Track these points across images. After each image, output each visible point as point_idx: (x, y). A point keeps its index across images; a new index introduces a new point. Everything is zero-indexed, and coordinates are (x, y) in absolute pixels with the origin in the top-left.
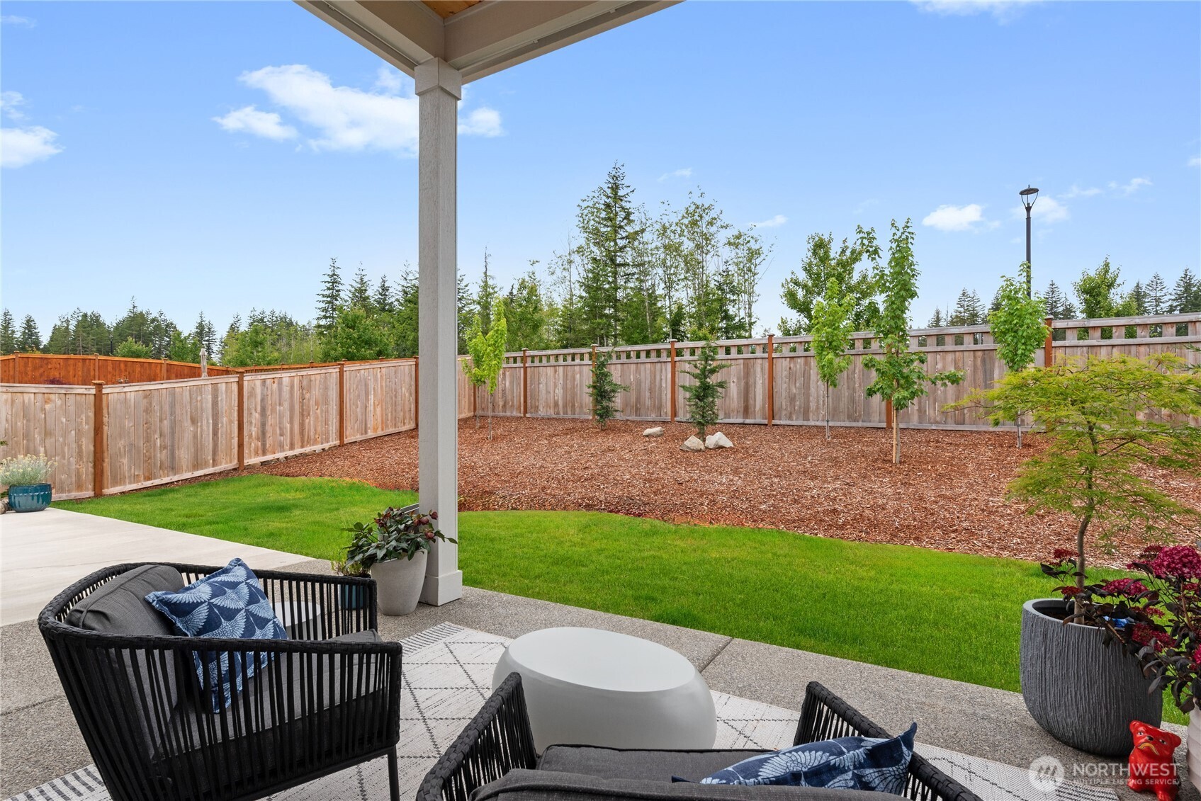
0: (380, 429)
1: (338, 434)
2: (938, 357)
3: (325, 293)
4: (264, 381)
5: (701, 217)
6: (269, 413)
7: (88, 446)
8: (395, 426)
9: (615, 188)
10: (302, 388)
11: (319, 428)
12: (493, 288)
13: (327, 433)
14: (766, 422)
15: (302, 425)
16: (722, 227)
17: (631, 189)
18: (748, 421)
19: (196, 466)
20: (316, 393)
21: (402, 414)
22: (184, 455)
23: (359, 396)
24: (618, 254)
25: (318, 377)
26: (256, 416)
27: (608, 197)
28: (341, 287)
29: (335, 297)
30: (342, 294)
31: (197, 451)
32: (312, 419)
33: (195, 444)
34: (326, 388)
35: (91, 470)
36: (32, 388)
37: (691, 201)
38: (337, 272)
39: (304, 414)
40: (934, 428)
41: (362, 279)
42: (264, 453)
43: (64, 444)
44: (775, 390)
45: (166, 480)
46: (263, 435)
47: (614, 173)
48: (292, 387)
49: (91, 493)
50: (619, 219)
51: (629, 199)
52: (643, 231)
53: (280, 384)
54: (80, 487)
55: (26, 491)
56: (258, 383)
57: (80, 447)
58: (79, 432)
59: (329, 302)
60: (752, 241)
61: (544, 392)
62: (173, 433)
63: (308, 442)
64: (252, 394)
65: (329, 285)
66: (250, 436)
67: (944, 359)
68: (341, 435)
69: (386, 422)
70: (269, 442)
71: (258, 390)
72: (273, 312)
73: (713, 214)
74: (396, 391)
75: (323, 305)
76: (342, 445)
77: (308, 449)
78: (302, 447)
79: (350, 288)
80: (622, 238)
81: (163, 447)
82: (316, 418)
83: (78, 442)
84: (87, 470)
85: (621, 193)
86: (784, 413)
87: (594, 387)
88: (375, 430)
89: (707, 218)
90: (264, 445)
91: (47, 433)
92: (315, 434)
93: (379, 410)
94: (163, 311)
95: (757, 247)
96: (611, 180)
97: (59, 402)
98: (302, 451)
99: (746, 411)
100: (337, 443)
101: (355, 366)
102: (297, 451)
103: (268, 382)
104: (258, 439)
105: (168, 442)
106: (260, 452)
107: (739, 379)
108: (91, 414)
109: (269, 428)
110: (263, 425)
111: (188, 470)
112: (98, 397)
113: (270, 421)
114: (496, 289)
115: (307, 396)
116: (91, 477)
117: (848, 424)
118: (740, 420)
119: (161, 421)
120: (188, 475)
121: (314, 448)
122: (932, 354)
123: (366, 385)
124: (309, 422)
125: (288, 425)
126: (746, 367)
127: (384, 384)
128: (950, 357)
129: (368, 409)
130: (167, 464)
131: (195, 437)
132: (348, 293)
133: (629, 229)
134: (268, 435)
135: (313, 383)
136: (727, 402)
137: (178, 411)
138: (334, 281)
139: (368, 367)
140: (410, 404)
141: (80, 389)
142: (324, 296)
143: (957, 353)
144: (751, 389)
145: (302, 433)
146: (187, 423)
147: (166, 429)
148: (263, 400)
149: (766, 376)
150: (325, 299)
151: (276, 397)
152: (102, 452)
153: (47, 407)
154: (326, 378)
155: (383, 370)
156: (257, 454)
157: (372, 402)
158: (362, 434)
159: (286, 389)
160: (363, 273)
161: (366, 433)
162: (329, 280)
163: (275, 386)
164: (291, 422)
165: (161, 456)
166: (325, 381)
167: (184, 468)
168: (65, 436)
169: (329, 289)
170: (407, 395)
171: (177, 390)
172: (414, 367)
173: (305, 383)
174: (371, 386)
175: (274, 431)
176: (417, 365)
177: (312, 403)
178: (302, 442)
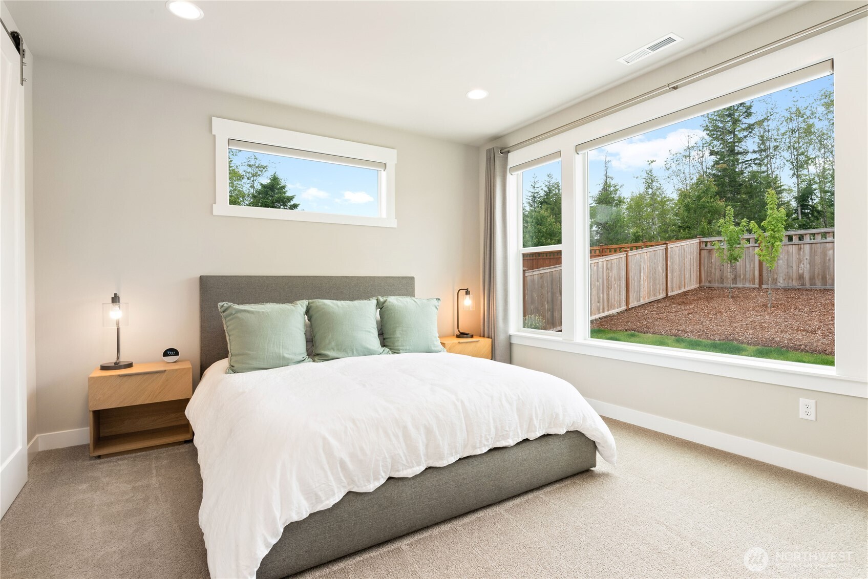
0: (647, 298)
1: (625, 301)
8: (655, 295)
10: (608, 269)
11: (616, 297)
12: (615, 187)
13: (620, 302)
15: (608, 295)
20: (615, 272)
21: (658, 286)
22: (557, 316)
23: (636, 274)
25: (615, 260)
32: (613, 291)
34: (619, 269)
39: (609, 287)
42: (591, 315)
48: (603, 268)
53: (598, 267)
61: (785, 266)
62: (552, 301)
63: (611, 307)
68: (627, 303)
69: (650, 293)
70: (593, 307)
74: (655, 268)
76: (627, 309)
77: (611, 312)
78: (608, 310)
82: (615, 290)
88: (644, 299)
92: (614, 301)
93: (646, 283)
98: (608, 313)
100: (625, 308)
101: (634, 252)
102: (606, 313)
103: (592, 265)
109: (593, 297)
111: (559, 325)
114: (617, 187)
115: (610, 274)
119: (547, 293)
121: (613, 311)
123: (640, 266)
124: (611, 293)
125: (602, 295)
127: (649, 264)
129: (641, 283)
134: (592, 302)
135: (613, 265)
139: (640, 252)
140: (663, 279)
145: (608, 300)
147: (550, 299)
151: (596, 275)
154: (619, 261)
155: (648, 253)
157: (642, 278)
158: (637, 302)
159: (601, 270)
161: (640, 300)
163: (595, 268)
164: (603, 294)
166: (619, 264)
167: (557, 324)
170: (661, 271)
171: (554, 273)
172: (665, 251)
173: (609, 265)
174: (642, 265)
175: (595, 301)
176: (666, 249)
177: (613, 279)
178: (608, 308)
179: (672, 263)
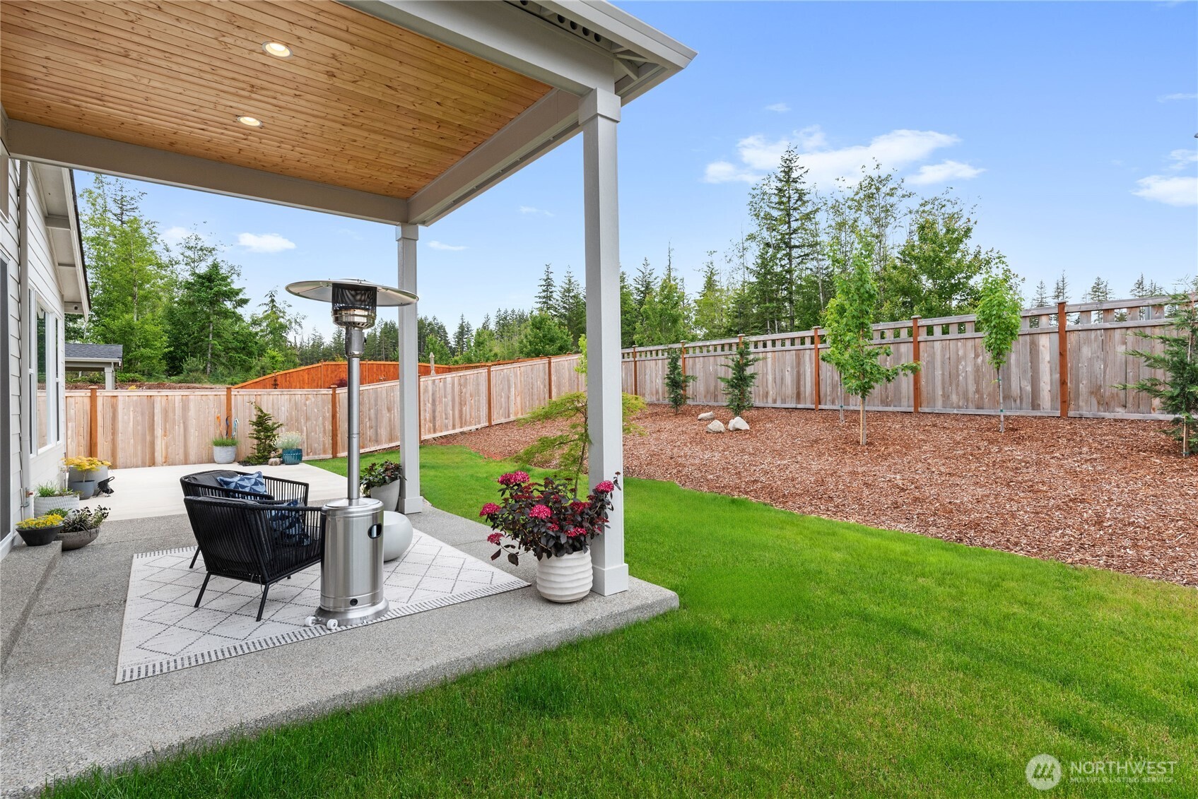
0: (520, 414)
1: (487, 418)
2: (960, 344)
3: (541, 295)
4: (434, 381)
5: (878, 189)
6: (437, 403)
7: (329, 427)
9: (788, 171)
10: (460, 384)
11: (473, 414)
13: (479, 417)
14: (813, 407)
15: (461, 411)
16: (904, 196)
17: (805, 170)
18: (799, 406)
19: (391, 440)
20: (470, 388)
21: (538, 402)
22: (384, 433)
23: (503, 389)
24: (792, 236)
25: (472, 376)
26: (429, 405)
27: (781, 181)
28: (553, 289)
29: (549, 298)
30: (554, 295)
31: (391, 430)
32: (468, 407)
33: (390, 425)
34: (478, 384)
35: (331, 441)
36: (299, 391)
37: (864, 174)
38: (551, 276)
39: (462, 403)
40: (955, 412)
41: (570, 281)
42: (435, 431)
43: (316, 425)
44: (821, 378)
45: (373, 449)
46: (434, 418)
47: (787, 157)
48: (453, 384)
49: (331, 456)
50: (793, 201)
51: (802, 180)
52: (817, 211)
53: (445, 382)
54: (325, 452)
55: (289, 453)
56: (430, 382)
57: (324, 427)
58: (324, 418)
59: (544, 303)
60: (949, 205)
61: (649, 382)
62: (377, 418)
63: (465, 424)
64: (426, 390)
65: (544, 288)
66: (425, 420)
67: (965, 345)
68: (490, 420)
69: (525, 409)
70: (438, 424)
71: (430, 388)
72: (513, 311)
73: (891, 185)
74: (532, 384)
75: (539, 305)
76: (490, 426)
77: (465, 429)
78: (461, 427)
79: (560, 289)
80: (797, 220)
81: (371, 427)
82: (471, 406)
83: (323, 423)
84: (328, 441)
85: (794, 175)
86: (829, 398)
87: (669, 378)
88: (516, 414)
89: (884, 190)
90: (434, 426)
91: (307, 419)
92: (471, 417)
93: (519, 399)
94: (436, 316)
95: (956, 209)
96: (783, 164)
97: (313, 400)
98: (461, 430)
99: (798, 397)
100: (487, 424)
101: (500, 367)
102: (458, 430)
103: (437, 381)
104: (430, 422)
105: (374, 424)
106: (432, 431)
107: (792, 368)
108: (330, 407)
109: (437, 414)
110: (434, 411)
111: (386, 443)
112: (334, 395)
113: (438, 409)
115: (464, 390)
116: (331, 446)
117: (881, 409)
118: (793, 406)
119: (369, 410)
120: (386, 446)
121: (469, 428)
122: (954, 341)
123: (509, 381)
124: (466, 409)
125: (451, 412)
126: (798, 357)
127: (522, 379)
128: (970, 343)
129: (511, 399)
130: (373, 438)
131: (390, 421)
132: (559, 293)
133: (805, 210)
134: (437, 419)
135: (468, 381)
136: (784, 389)
137: (379, 403)
138: (548, 283)
139: (509, 367)
140: (544, 394)
141: (324, 391)
142: (540, 297)
143: (977, 340)
144: (802, 377)
145: (461, 417)
146: (385, 411)
147: (373, 416)
148: (433, 394)
149: (814, 365)
150: (541, 300)
151: (442, 391)
152: (336, 430)
153: (307, 402)
154: (478, 375)
155: (522, 368)
156: (429, 432)
157: (513, 393)
158: (506, 418)
159: (449, 386)
160: (571, 275)
161: (509, 417)
162: (544, 283)
163: (441, 384)
164: (453, 410)
165: (370, 433)
166: (477, 379)
167: (384, 441)
168: (316, 420)
169: (544, 291)
170: (542, 387)
172: (547, 365)
173: (462, 381)
174: (512, 381)
175: (441, 417)
176: (550, 363)
177: (468, 395)
178: (461, 423)
179: (558, 378)
